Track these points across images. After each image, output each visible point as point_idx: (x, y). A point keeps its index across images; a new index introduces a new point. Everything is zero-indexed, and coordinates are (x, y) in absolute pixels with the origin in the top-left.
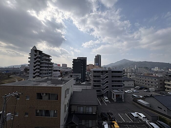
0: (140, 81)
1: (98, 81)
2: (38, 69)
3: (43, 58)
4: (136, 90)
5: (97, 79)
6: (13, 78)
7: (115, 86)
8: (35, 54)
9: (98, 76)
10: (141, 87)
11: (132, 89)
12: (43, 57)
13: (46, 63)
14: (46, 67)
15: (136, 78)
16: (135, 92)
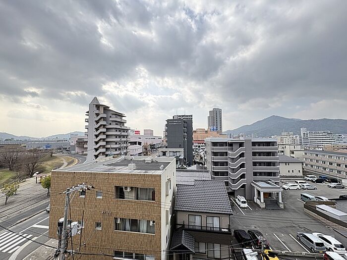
0: (318, 164)
1: (222, 164)
2: (102, 141)
3: (111, 119)
4: (308, 184)
5: (219, 159)
6: (59, 159)
7: (261, 174)
8: (97, 112)
9: (222, 154)
10: (320, 177)
11: (298, 181)
12: (110, 117)
13: (116, 128)
14: (116, 136)
15: (306, 156)
16: (306, 187)
